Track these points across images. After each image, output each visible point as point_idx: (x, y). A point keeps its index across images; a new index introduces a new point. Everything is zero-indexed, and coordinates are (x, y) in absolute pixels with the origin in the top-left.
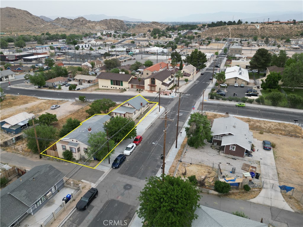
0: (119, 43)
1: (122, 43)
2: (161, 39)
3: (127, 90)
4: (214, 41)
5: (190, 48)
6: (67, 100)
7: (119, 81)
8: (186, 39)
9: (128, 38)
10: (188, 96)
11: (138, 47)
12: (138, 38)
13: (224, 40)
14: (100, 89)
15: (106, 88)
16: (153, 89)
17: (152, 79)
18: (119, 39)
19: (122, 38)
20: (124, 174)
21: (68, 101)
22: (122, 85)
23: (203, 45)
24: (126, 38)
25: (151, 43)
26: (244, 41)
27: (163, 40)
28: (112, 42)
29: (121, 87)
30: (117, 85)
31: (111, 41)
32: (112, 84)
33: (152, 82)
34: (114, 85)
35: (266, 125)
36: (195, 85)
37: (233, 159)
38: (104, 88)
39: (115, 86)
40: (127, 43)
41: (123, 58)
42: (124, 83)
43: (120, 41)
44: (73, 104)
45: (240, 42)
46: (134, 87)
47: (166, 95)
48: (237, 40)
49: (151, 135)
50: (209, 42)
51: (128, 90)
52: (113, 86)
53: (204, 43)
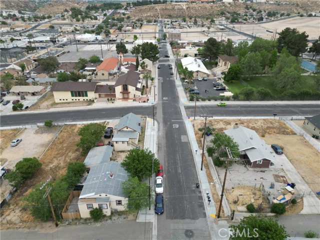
0: (34, 28)
1: (37, 28)
2: (86, 21)
3: (95, 101)
4: (145, 23)
5: (123, 33)
6: (24, 127)
7: (83, 92)
8: (115, 21)
9: (43, 21)
10: (167, 100)
11: (61, 34)
12: (56, 21)
13: (155, 21)
14: (58, 104)
15: (65, 101)
16: (126, 96)
17: (123, 85)
18: (31, 24)
19: (34, 22)
20: (175, 219)
21: (26, 129)
22: (87, 96)
23: (135, 29)
24: (41, 22)
25: (77, 28)
26: (174, 22)
27: (88, 23)
28: (24, 28)
29: (85, 98)
30: (80, 96)
31: (22, 26)
32: (72, 96)
33: (124, 88)
34: (76, 96)
35: (257, 125)
36: (162, 83)
37: (261, 171)
38: (62, 101)
39: (78, 98)
40: (44, 28)
41: (53, 52)
42: (89, 93)
43: (33, 25)
44: (37, 132)
45: (171, 23)
46: (101, 96)
47: (144, 102)
48: (168, 21)
49: (166, 159)
50: (142, 25)
51: (97, 101)
52: (74, 98)
53: (136, 26)
